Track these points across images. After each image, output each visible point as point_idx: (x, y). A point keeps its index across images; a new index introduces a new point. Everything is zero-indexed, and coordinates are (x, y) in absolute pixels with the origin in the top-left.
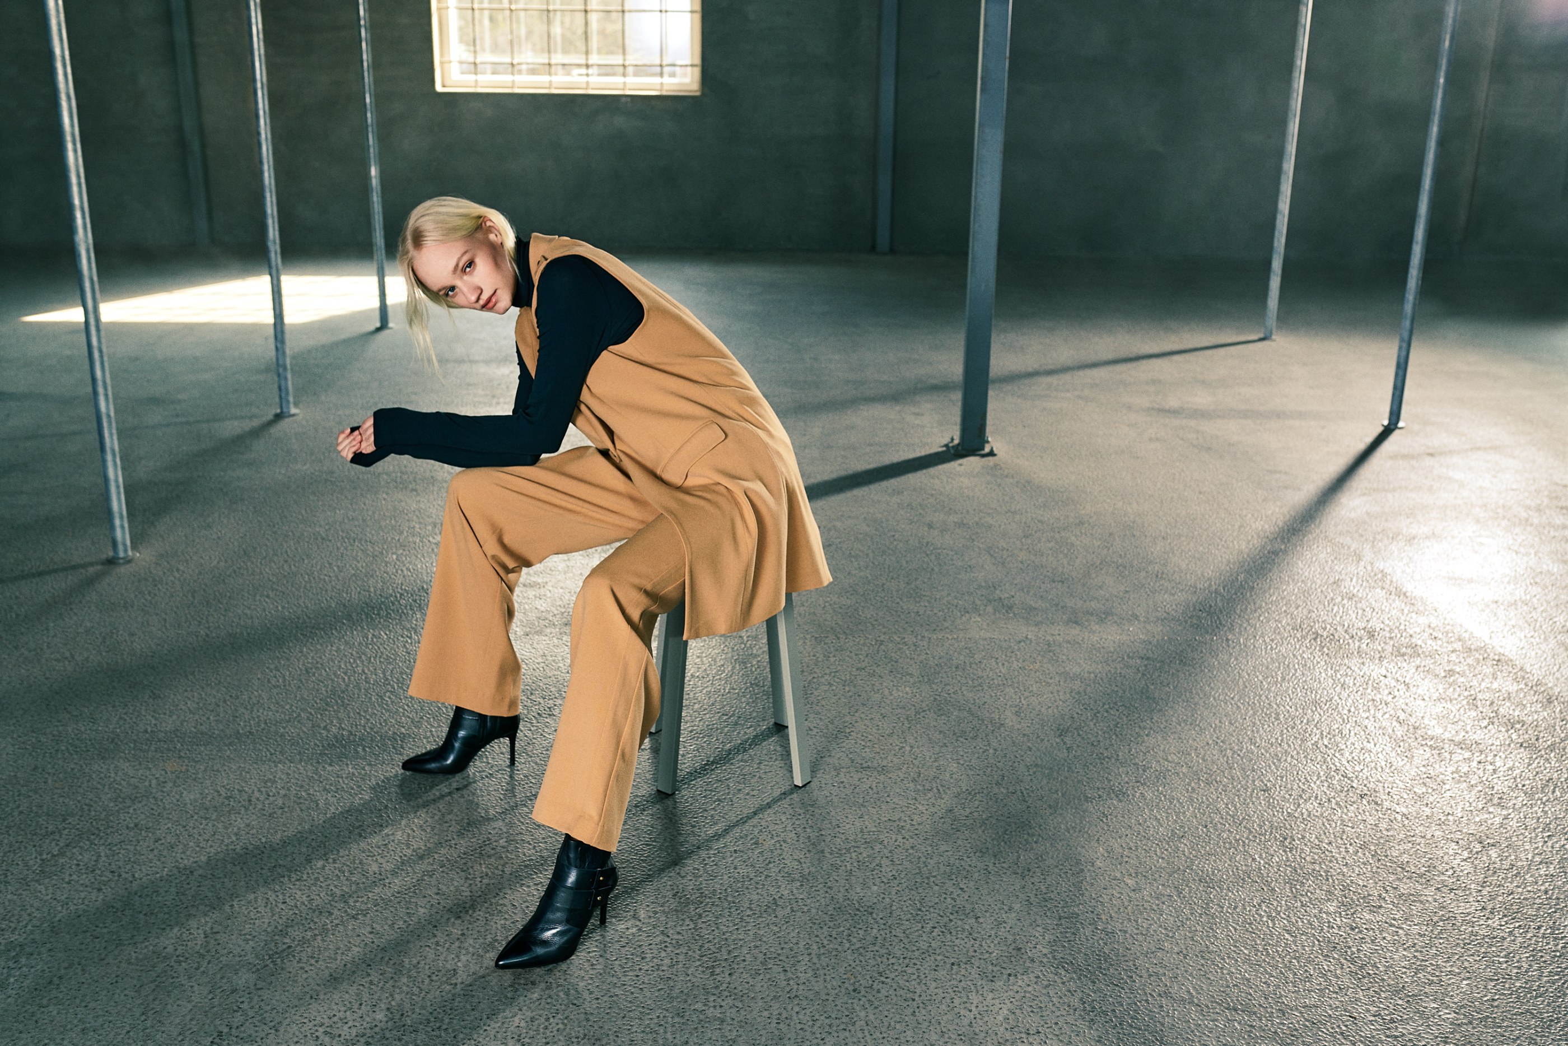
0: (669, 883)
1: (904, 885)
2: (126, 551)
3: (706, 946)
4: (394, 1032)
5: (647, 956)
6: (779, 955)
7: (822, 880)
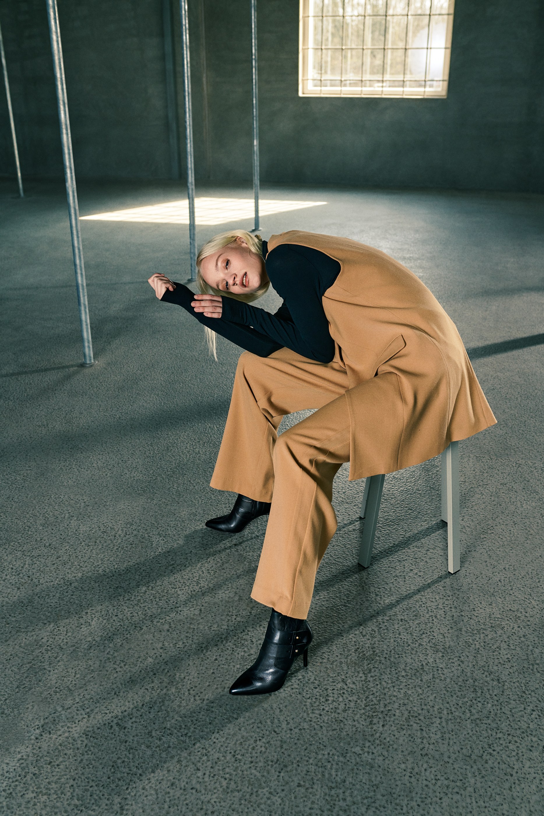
0: (354, 640)
1: (515, 669)
2: (90, 360)
3: (371, 697)
4: (158, 732)
5: (329, 698)
6: (419, 714)
7: (457, 655)
